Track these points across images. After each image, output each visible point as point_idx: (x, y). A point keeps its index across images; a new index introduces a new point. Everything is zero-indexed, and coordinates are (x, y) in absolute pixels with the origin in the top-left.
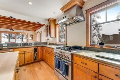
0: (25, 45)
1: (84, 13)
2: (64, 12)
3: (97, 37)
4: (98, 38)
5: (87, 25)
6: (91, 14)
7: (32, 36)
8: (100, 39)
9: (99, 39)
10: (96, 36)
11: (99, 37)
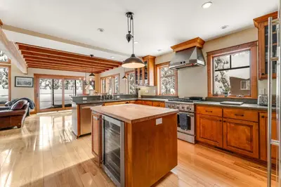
0: (108, 99)
1: (205, 55)
2: (177, 52)
3: (221, 84)
4: (222, 86)
5: (209, 70)
6: (213, 58)
7: (93, 83)
8: (225, 86)
9: (223, 88)
10: (219, 81)
11: (224, 83)
